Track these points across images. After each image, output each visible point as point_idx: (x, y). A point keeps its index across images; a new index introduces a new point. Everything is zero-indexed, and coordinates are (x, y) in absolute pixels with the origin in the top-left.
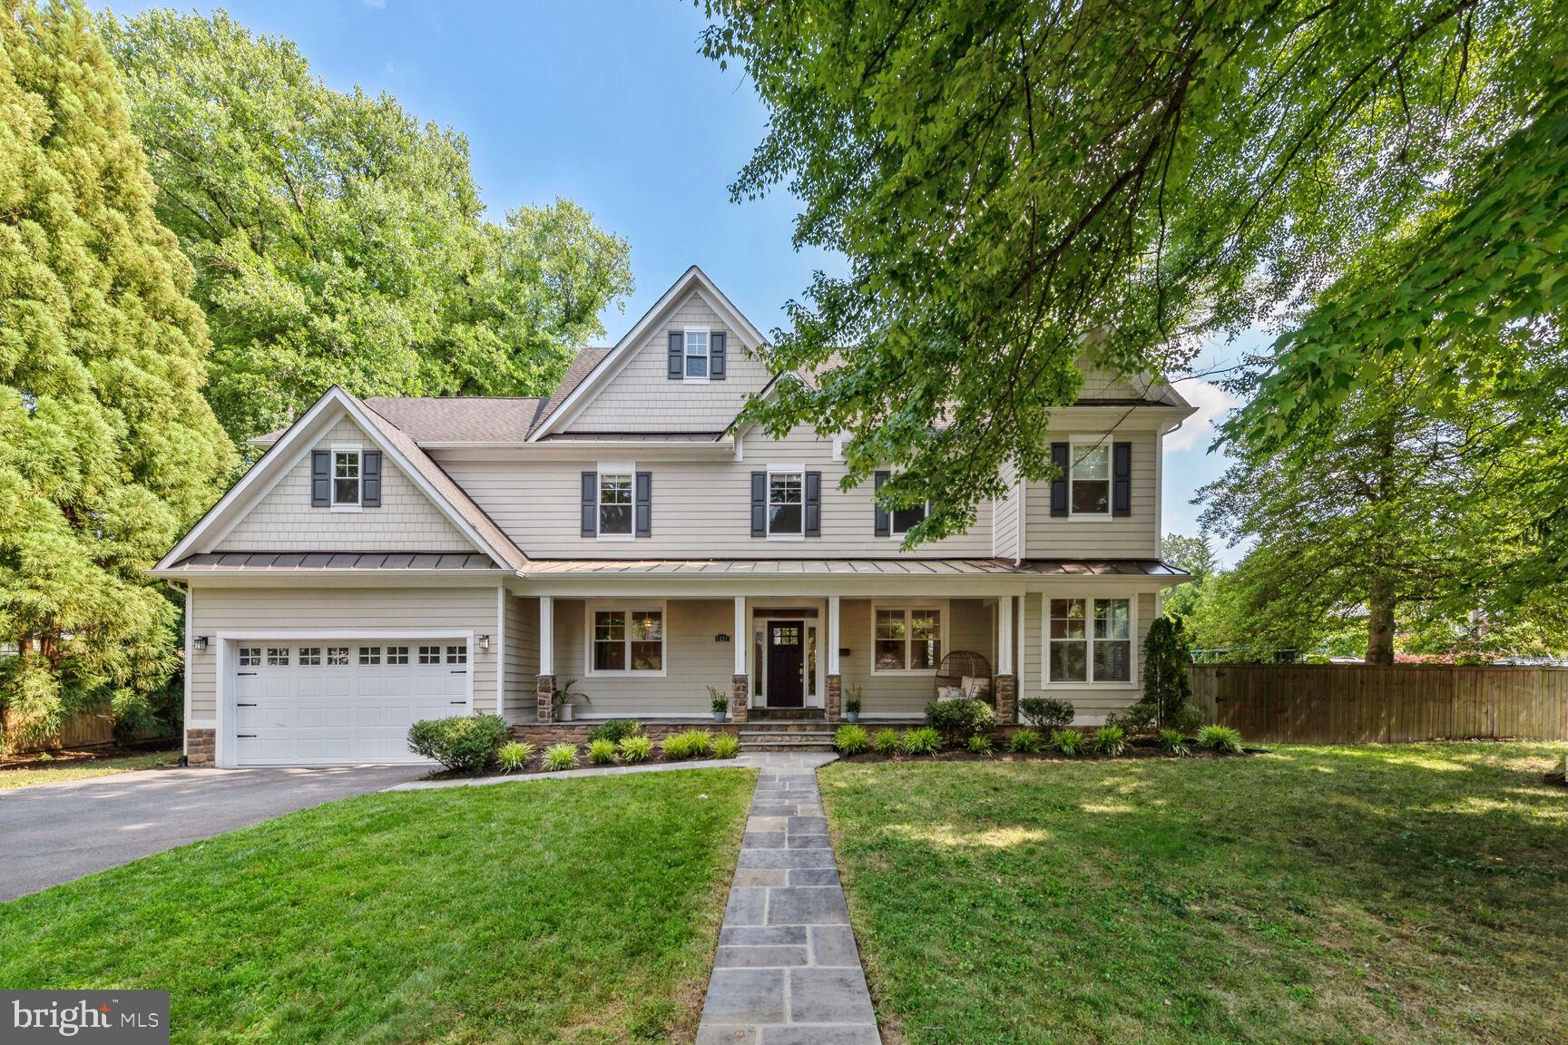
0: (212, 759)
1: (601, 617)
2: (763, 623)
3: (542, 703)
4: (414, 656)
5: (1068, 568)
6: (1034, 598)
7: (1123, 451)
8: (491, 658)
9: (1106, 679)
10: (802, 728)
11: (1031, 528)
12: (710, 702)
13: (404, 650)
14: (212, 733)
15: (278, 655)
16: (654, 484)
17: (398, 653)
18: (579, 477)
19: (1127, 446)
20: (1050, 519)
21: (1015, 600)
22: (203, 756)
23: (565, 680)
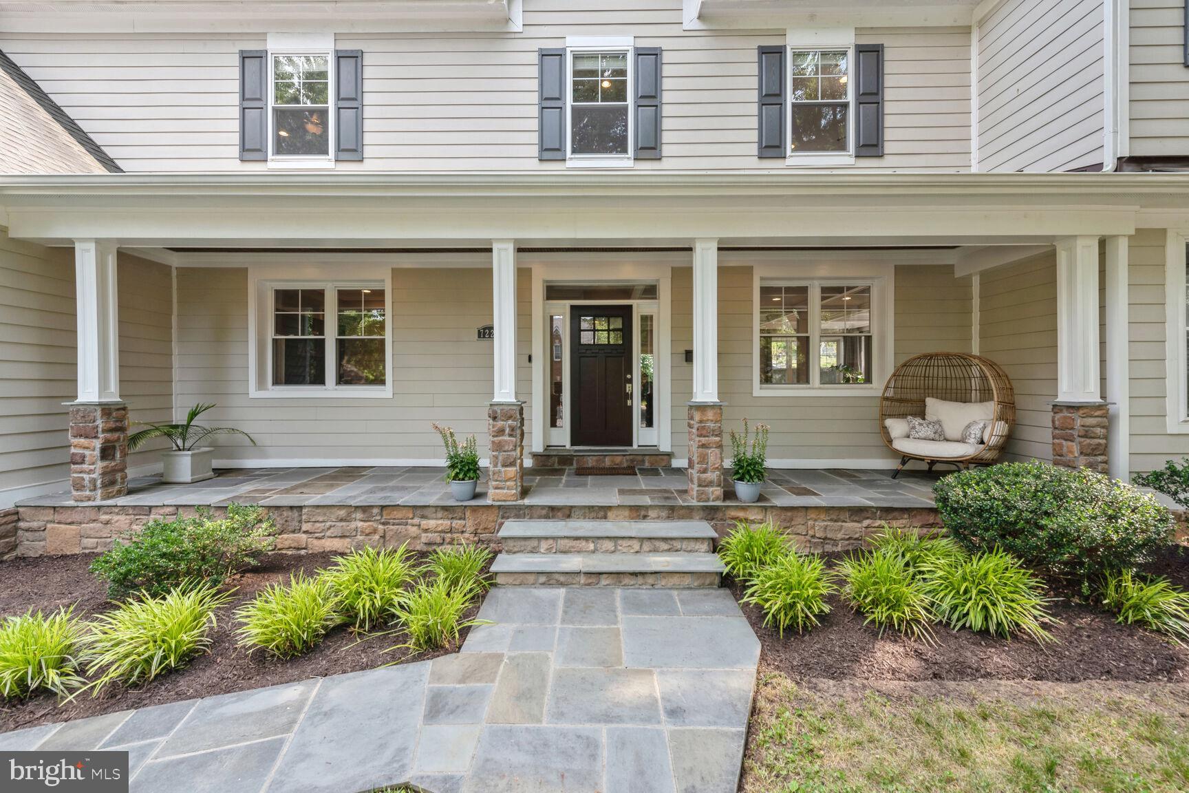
1: (286, 298)
2: (561, 308)
3: (80, 460)
10: (638, 513)
11: (1142, 92)
16: (368, 71)
18: (235, 60)
23: (192, 403)
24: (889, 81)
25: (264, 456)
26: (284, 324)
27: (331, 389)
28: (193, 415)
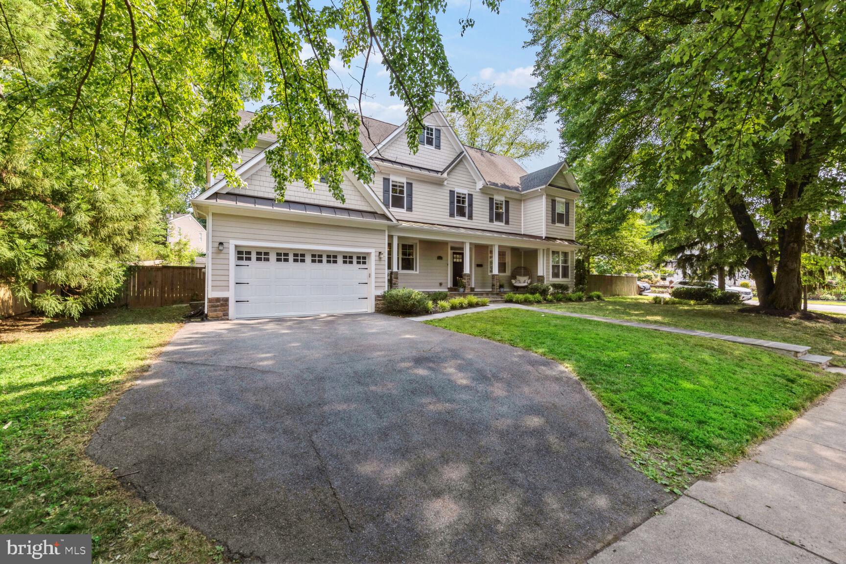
0: (227, 315)
2: (453, 252)
4: (340, 260)
5: (558, 241)
8: (382, 263)
9: (563, 278)
11: (547, 227)
13: (335, 257)
14: (226, 300)
15: (263, 256)
16: (414, 189)
18: (382, 180)
19: (568, 204)
20: (552, 224)
21: (543, 250)
22: (220, 314)
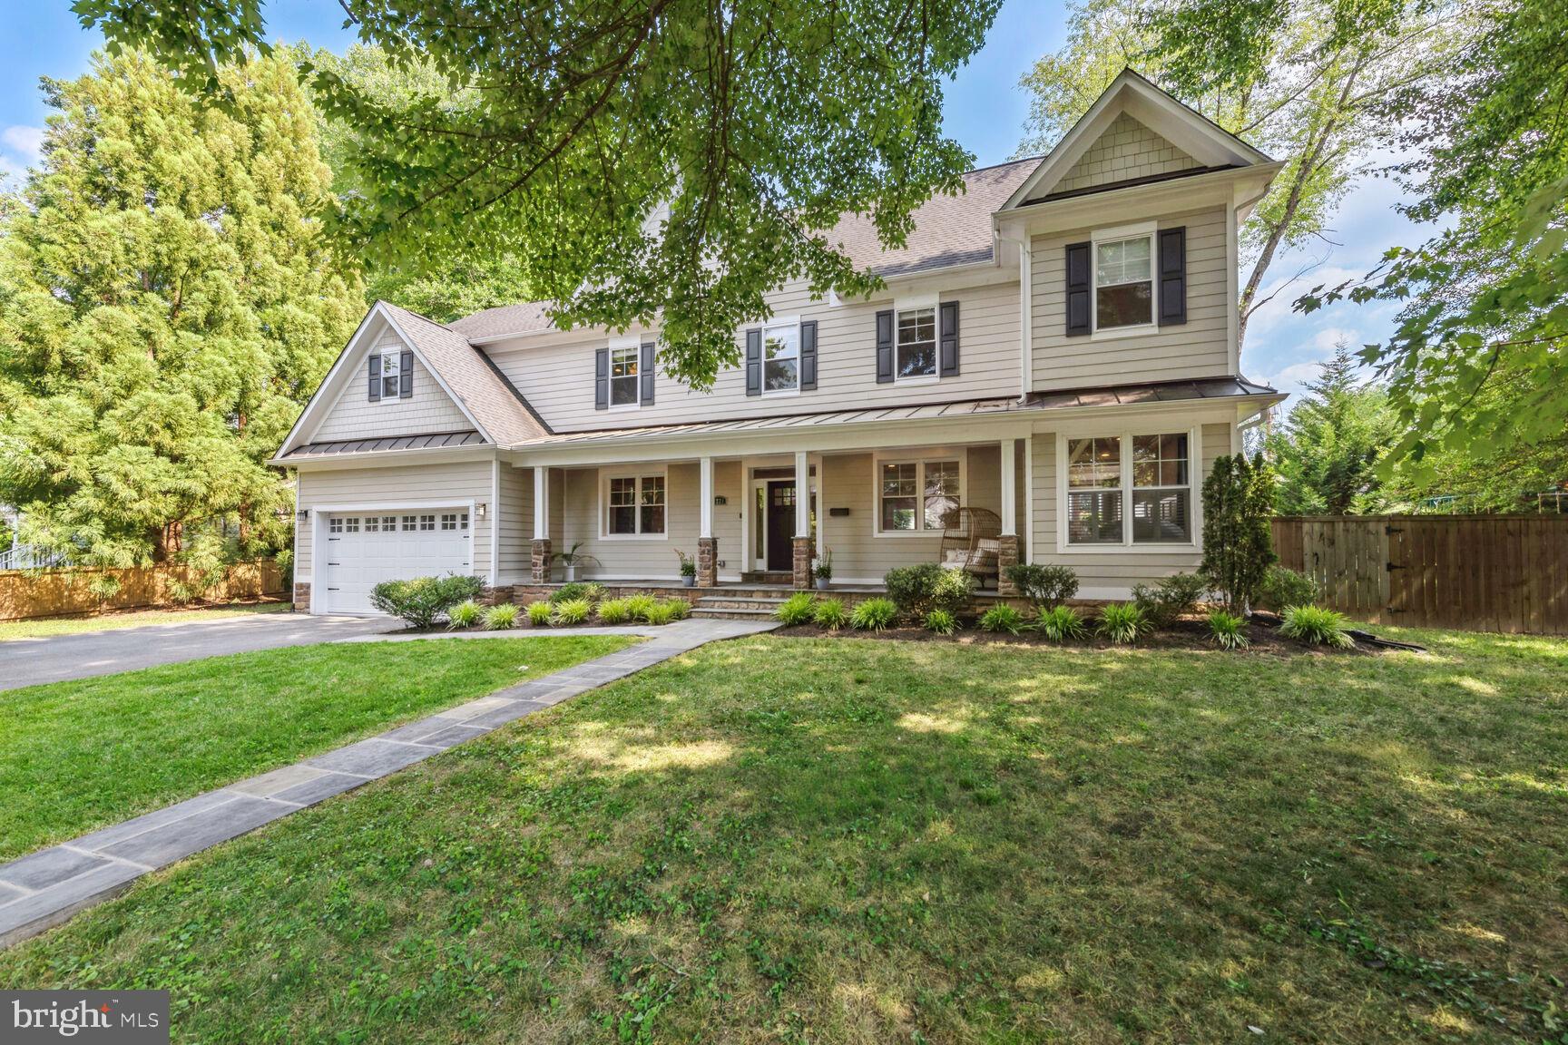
0: (309, 606)
1: (616, 484)
2: (763, 483)
3: (535, 565)
4: (438, 523)
5: (1084, 399)
6: (1045, 441)
7: (1172, 242)
8: (486, 524)
9: (1157, 540)
10: (767, 594)
11: (1038, 354)
12: (679, 565)
13: (432, 518)
14: (308, 586)
15: (353, 523)
17: (428, 521)
18: (594, 355)
19: (1180, 232)
20: (1065, 341)
21: (1019, 445)
22: (304, 604)
23: (572, 543)
24: (963, 325)
25: (605, 573)
26: (616, 499)
27: (638, 536)
28: (575, 548)
